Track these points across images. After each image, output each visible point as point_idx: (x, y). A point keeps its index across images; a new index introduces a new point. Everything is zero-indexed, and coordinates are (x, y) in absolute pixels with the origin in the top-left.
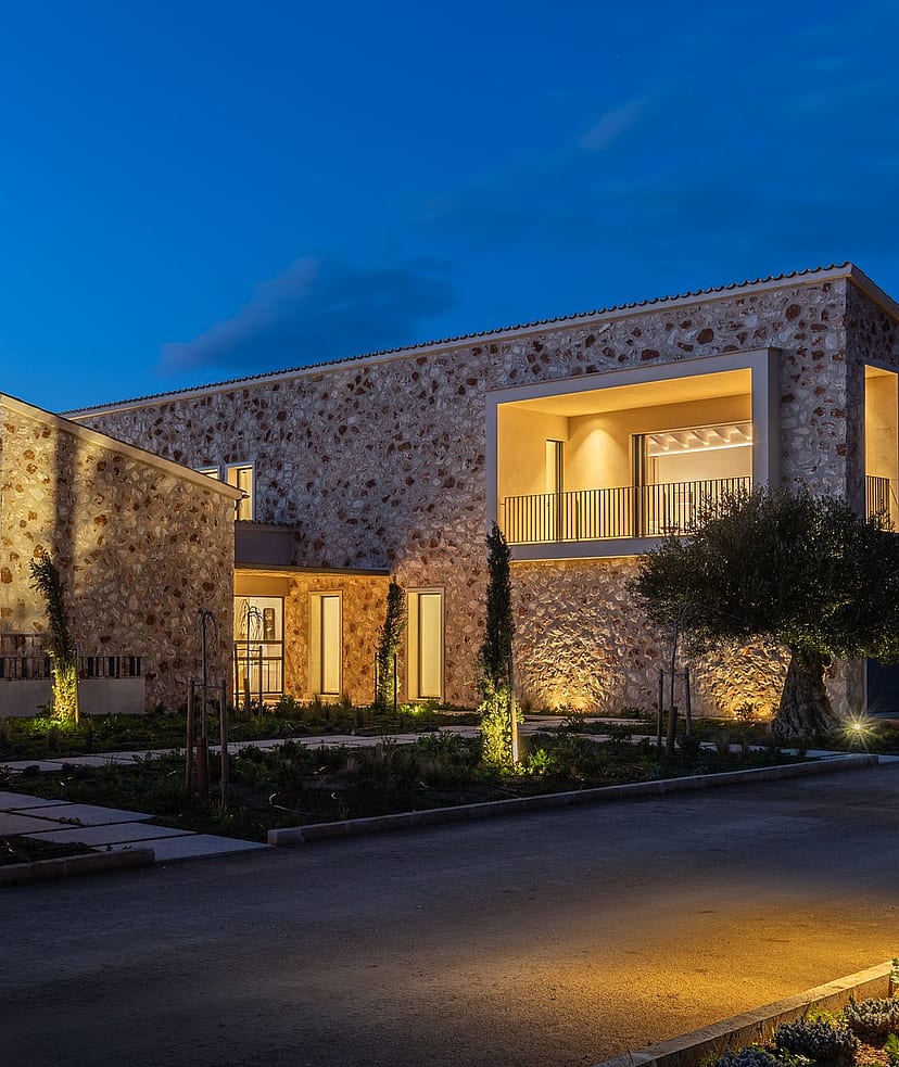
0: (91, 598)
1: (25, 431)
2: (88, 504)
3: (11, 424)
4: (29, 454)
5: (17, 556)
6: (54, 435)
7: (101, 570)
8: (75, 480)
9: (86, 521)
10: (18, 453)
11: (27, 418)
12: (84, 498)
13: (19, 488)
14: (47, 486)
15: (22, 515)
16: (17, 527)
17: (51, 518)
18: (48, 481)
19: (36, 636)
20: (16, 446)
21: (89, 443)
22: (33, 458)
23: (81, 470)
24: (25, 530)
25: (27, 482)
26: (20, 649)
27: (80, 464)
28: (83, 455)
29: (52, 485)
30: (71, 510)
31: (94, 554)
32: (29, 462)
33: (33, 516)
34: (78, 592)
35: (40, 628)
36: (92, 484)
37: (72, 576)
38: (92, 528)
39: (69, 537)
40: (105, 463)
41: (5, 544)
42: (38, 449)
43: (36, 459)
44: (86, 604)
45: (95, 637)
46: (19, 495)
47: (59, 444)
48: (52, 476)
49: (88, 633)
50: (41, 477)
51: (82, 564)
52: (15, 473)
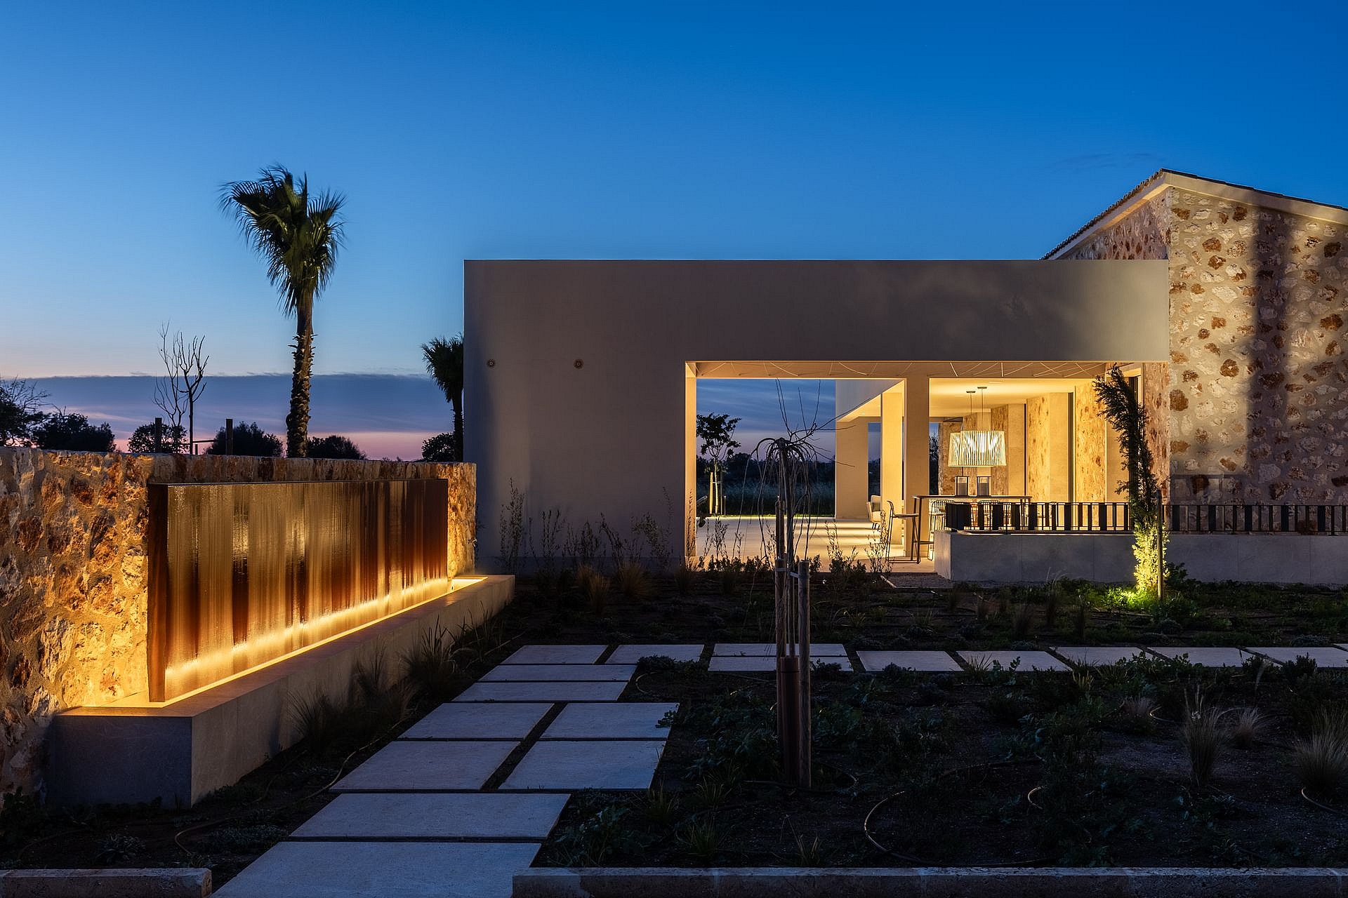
0: (1316, 428)
1: (1206, 215)
2: (1309, 301)
3: (1184, 208)
4: (1212, 244)
5: (1194, 376)
6: (1252, 216)
7: (1333, 389)
8: (1288, 270)
9: (1306, 325)
10: (1195, 244)
11: (1208, 198)
12: (1303, 294)
13: (1197, 289)
14: (1241, 282)
15: (1202, 322)
16: (1194, 338)
17: (1248, 324)
18: (1241, 276)
19: (1226, 476)
20: (1191, 235)
21: (1310, 221)
22: (1218, 248)
23: (1298, 258)
24: (1207, 341)
25: (1209, 279)
26: (1201, 493)
27: (1296, 249)
28: (1300, 238)
29: (1248, 282)
30: (1281, 311)
31: (1321, 368)
32: (1211, 254)
33: (1218, 323)
34: (1294, 419)
35: (1232, 467)
36: (1314, 275)
37: (1284, 398)
38: (1316, 332)
39: (1278, 346)
40: (1337, 246)
41: (1176, 361)
42: (1227, 236)
43: (1223, 249)
44: (1308, 435)
45: (1323, 478)
46: (1196, 298)
47: (1260, 227)
48: (1249, 270)
49: (1311, 473)
50: (1232, 272)
51: (1300, 382)
52: (1190, 270)
